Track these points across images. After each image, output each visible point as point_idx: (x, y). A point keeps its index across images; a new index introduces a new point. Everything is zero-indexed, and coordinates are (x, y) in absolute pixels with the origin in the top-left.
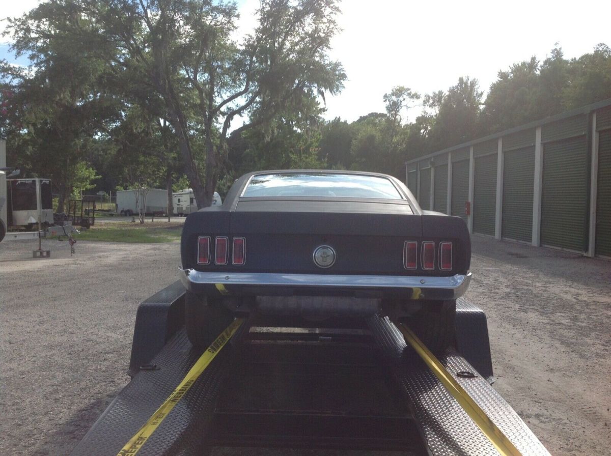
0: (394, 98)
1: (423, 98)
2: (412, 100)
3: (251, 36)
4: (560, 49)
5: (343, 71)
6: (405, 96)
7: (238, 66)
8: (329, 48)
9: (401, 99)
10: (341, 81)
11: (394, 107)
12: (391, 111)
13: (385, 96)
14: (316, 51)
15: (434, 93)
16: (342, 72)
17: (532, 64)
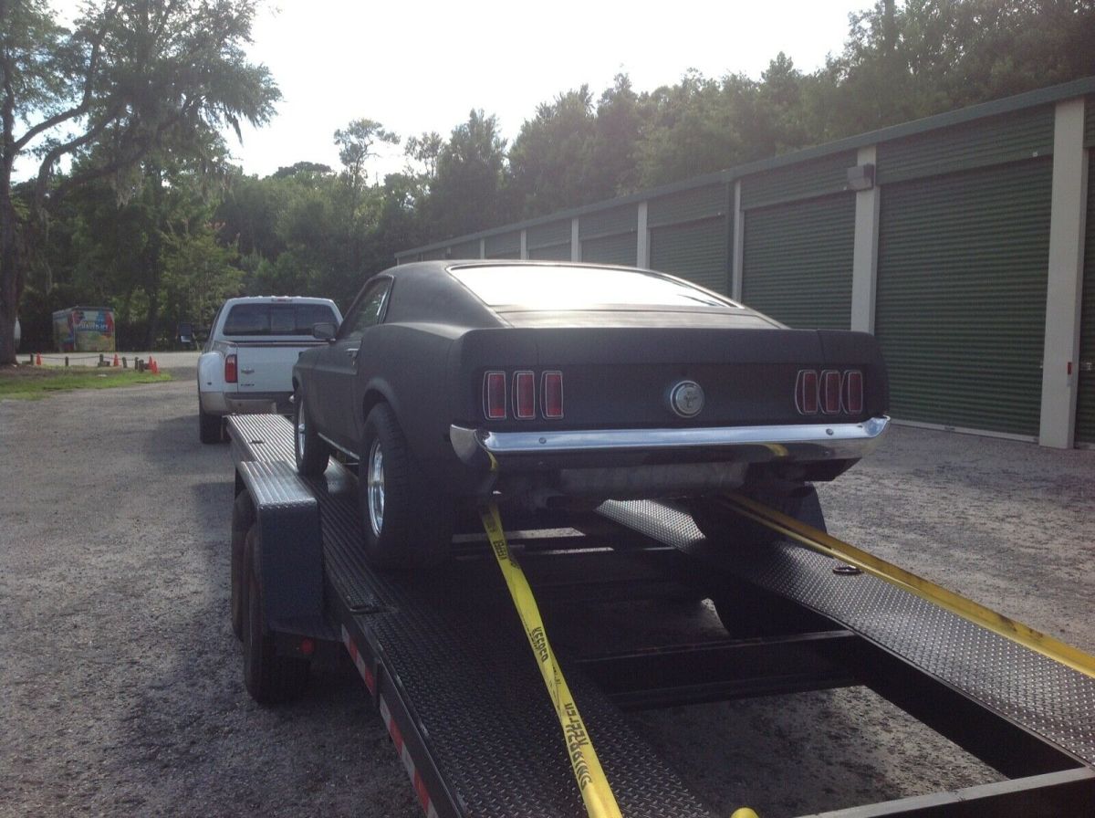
0: (354, 139)
1: (404, 142)
2: (385, 143)
3: (94, 5)
4: (627, 74)
5: (273, 83)
6: (373, 137)
7: (68, 58)
8: (248, 40)
9: (366, 141)
10: (270, 101)
11: (354, 155)
12: (349, 162)
13: (338, 134)
14: (221, 44)
15: (425, 135)
16: (272, 86)
17: (583, 96)
